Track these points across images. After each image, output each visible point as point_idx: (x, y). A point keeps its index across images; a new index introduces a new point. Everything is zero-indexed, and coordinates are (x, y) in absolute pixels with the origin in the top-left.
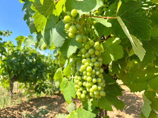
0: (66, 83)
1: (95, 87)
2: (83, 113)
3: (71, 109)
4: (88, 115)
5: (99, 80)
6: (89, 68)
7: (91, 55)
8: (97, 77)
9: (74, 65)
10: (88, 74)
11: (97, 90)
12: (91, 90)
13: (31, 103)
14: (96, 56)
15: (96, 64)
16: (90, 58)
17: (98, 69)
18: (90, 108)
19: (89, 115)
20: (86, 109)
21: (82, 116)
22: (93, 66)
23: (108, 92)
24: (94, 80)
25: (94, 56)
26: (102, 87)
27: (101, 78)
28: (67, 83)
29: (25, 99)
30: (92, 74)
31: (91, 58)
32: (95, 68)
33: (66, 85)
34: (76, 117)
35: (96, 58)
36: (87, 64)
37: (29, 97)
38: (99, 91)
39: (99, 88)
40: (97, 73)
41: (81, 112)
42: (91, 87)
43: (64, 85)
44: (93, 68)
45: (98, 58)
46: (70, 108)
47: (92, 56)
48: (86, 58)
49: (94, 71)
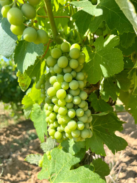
0: (38, 111)
1: (72, 124)
2: (61, 156)
3: (49, 148)
4: (68, 158)
5: (80, 113)
6: (61, 93)
7: (63, 69)
8: (76, 107)
9: (42, 86)
10: (60, 102)
11: (77, 129)
12: (67, 129)
13: (20, 126)
14: (73, 70)
15: (73, 85)
16: (63, 74)
17: (77, 93)
18: (71, 149)
19: (70, 159)
20: (66, 150)
21: (59, 162)
22: (68, 88)
23: (100, 125)
24: (71, 113)
25: (69, 70)
26: (85, 124)
27: (82, 108)
28: (40, 112)
29: (13, 122)
30: (67, 103)
31: (65, 74)
32: (73, 92)
33: (39, 114)
34: (50, 163)
35: (73, 73)
36: (56, 84)
37: (16, 119)
38: (81, 131)
39: (80, 126)
40: (76, 101)
41: (58, 155)
42: (67, 124)
43: (36, 115)
44: (68, 91)
45: (77, 73)
46: (46, 146)
47: (65, 71)
48: (56, 75)
49: (69, 97)
